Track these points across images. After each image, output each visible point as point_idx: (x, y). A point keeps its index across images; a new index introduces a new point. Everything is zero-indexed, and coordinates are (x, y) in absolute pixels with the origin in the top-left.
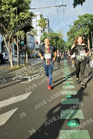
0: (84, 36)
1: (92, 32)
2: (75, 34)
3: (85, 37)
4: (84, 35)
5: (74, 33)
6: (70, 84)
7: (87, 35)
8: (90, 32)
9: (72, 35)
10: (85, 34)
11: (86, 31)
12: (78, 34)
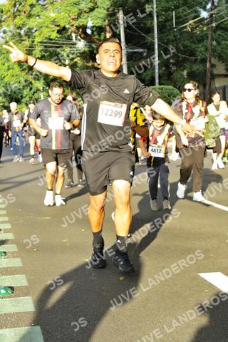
0: (85, 33)
1: (121, 15)
2: (33, 23)
3: (86, 37)
4: (84, 28)
5: (30, 16)
6: (5, 288)
7: (100, 29)
8: (112, 15)
9: (20, 28)
10: (90, 24)
11: (92, 10)
12: (53, 22)
